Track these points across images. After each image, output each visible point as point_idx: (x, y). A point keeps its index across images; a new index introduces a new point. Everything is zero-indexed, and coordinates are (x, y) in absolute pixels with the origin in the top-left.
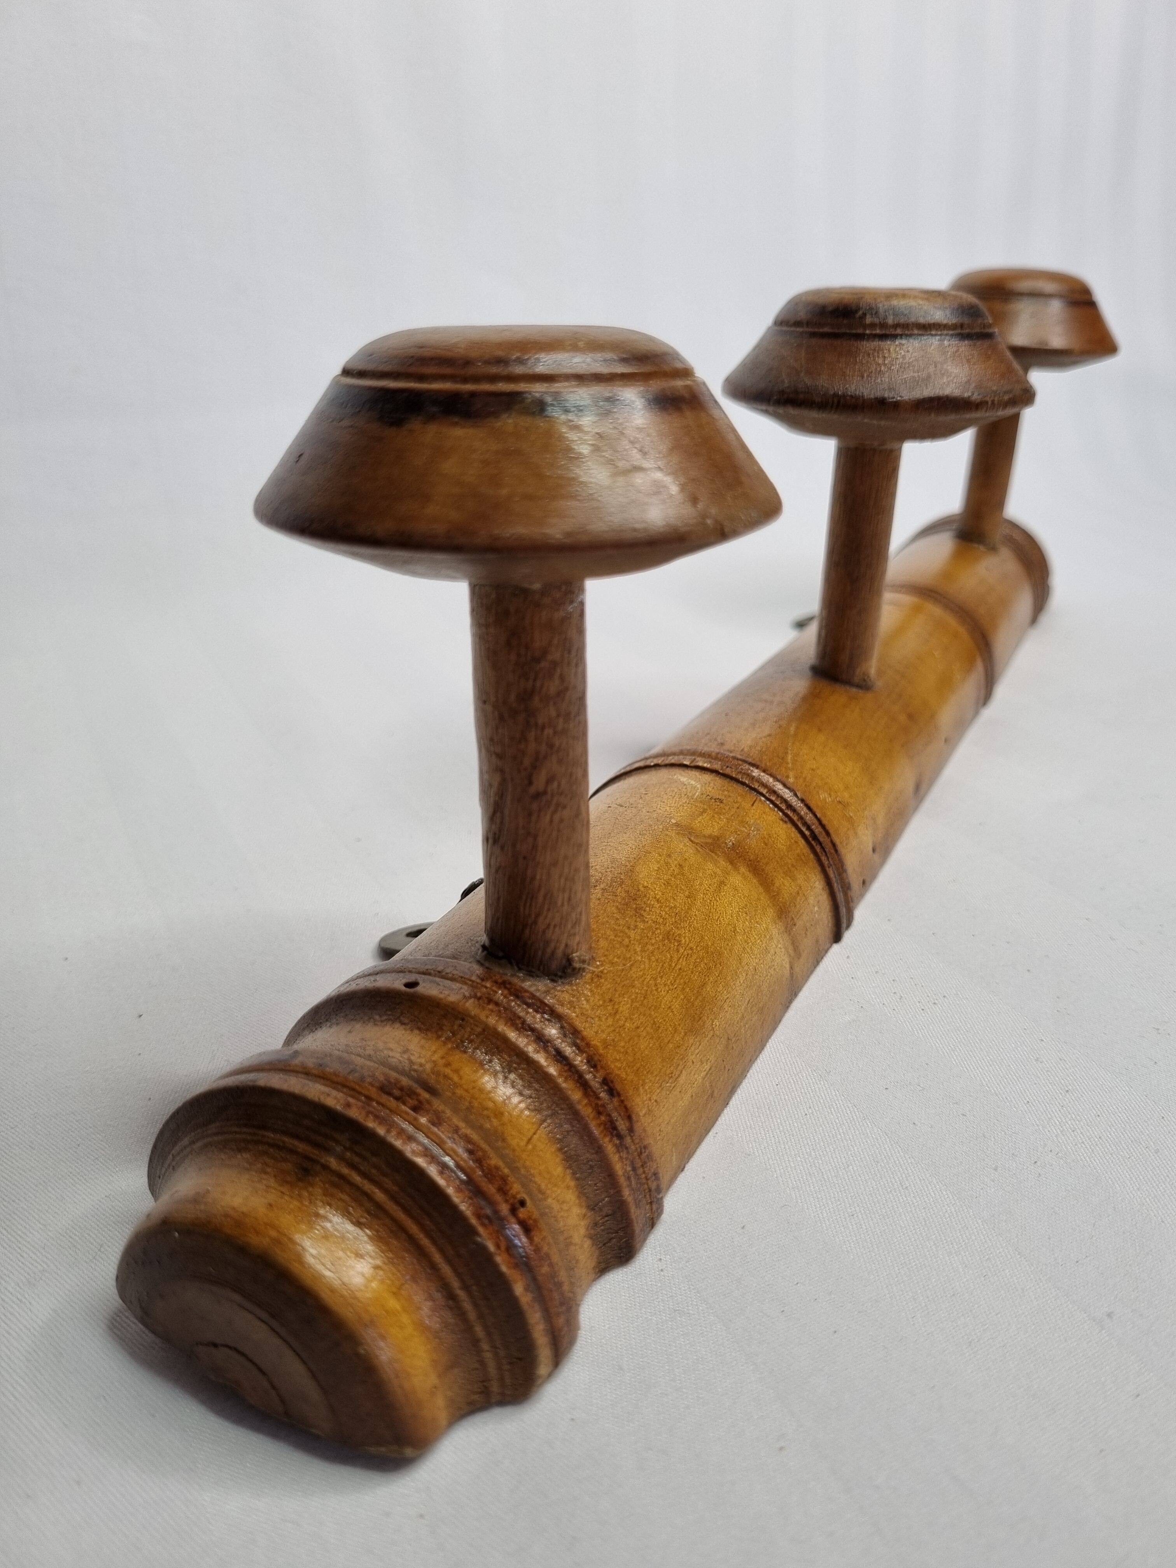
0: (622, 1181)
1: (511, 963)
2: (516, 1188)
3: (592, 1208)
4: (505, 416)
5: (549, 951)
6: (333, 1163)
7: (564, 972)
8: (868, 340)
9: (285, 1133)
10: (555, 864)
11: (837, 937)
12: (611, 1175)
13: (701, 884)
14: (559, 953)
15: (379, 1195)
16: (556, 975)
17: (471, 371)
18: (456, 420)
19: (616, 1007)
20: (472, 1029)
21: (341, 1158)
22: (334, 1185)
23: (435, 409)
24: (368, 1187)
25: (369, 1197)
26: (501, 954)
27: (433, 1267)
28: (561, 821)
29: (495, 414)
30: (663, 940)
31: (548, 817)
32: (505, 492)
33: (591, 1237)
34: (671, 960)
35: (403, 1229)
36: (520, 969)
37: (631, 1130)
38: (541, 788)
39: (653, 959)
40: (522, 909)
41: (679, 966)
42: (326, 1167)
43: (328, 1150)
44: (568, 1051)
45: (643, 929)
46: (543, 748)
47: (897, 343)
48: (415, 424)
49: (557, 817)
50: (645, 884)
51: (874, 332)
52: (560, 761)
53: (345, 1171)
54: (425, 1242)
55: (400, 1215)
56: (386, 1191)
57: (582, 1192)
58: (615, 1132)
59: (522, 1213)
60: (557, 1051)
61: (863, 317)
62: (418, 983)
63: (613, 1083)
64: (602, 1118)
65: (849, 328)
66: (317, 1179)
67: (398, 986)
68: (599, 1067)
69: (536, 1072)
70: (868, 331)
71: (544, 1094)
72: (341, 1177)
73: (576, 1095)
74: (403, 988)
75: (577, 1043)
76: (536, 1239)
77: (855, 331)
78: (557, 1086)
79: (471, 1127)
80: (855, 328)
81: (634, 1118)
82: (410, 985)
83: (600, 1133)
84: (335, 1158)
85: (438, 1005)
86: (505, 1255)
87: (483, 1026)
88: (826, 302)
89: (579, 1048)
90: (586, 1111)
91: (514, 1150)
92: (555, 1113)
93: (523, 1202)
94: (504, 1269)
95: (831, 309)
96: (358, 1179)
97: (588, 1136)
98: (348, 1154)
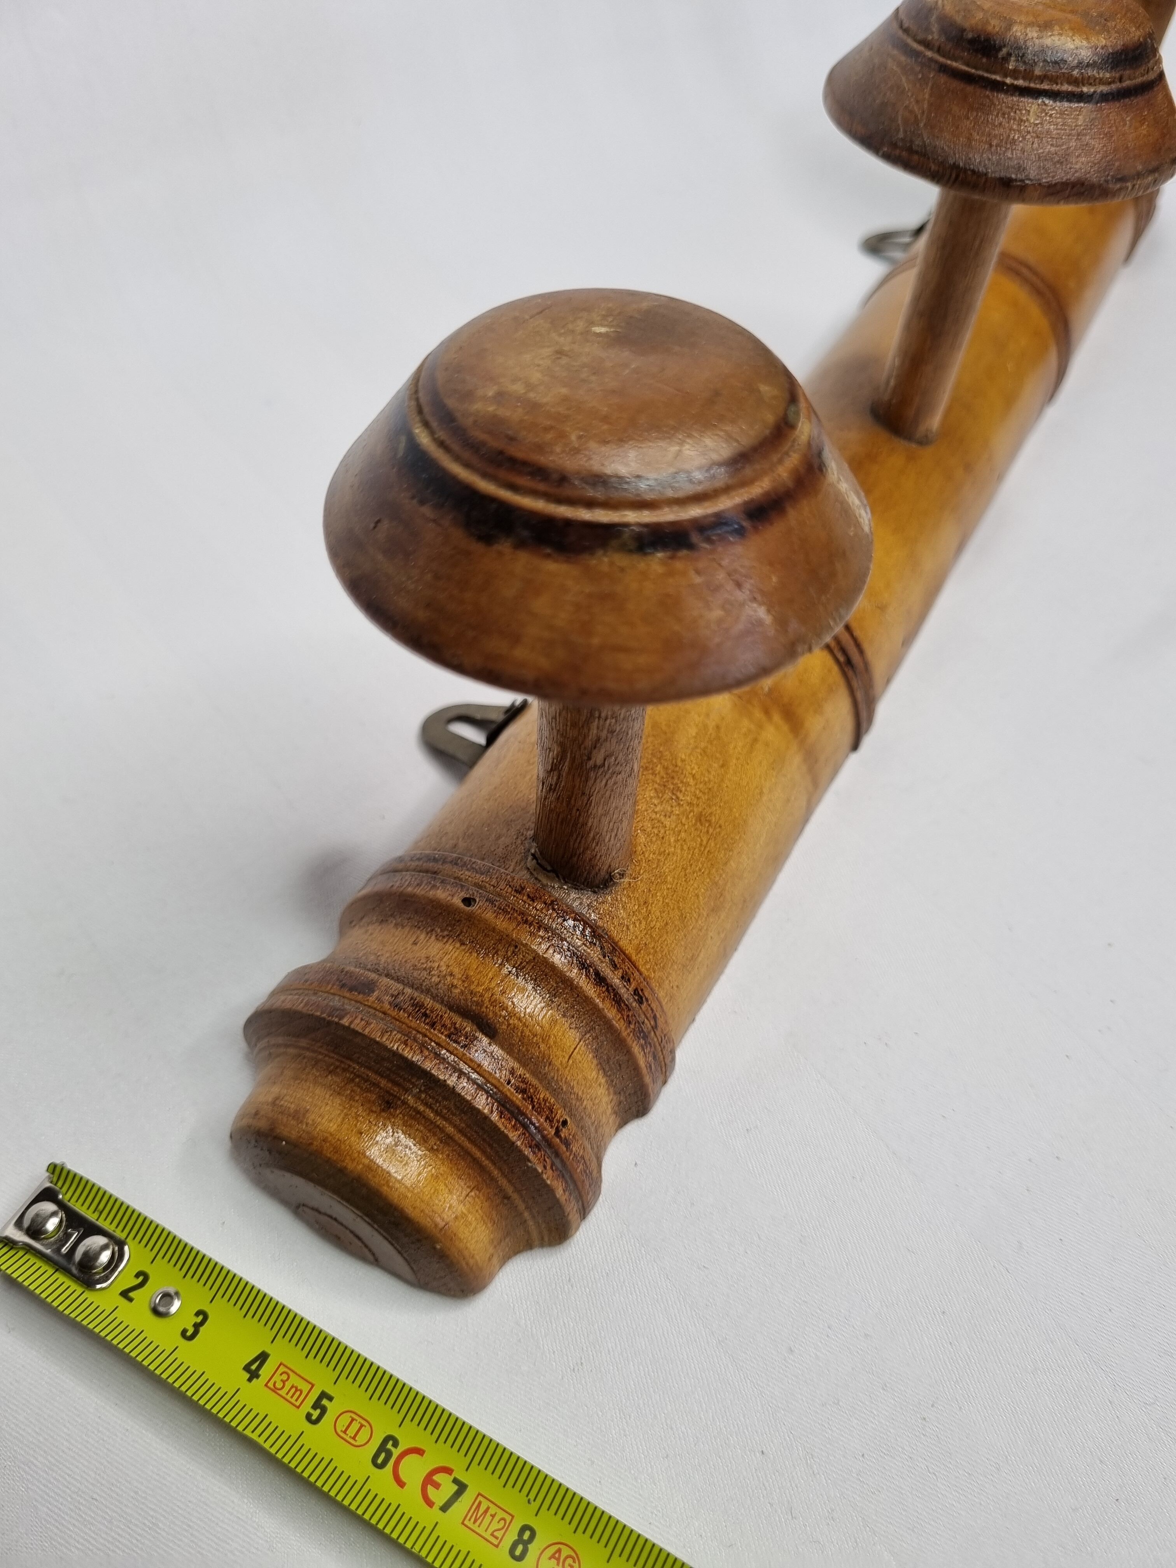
0: (645, 1071)
1: (558, 877)
2: (561, 1114)
3: (617, 1093)
4: (600, 552)
5: (593, 873)
6: (411, 1100)
7: (605, 885)
8: (1006, 92)
9: (369, 1068)
10: (606, 814)
11: (855, 746)
12: (636, 1068)
13: (735, 748)
14: (603, 873)
15: (450, 1130)
16: (598, 887)
17: (567, 491)
18: (548, 551)
19: (650, 907)
20: (524, 956)
21: (417, 1097)
22: (412, 1118)
23: (525, 533)
24: (440, 1121)
25: (442, 1130)
26: (549, 868)
27: (493, 1179)
28: (615, 783)
29: (590, 550)
30: (696, 824)
31: (604, 782)
32: (596, 641)
33: (615, 1113)
34: (701, 845)
35: (468, 1153)
36: (566, 883)
37: (655, 1028)
38: (599, 762)
39: (685, 847)
40: (572, 843)
41: (708, 849)
42: (404, 1103)
43: (406, 1090)
44: (606, 970)
45: (678, 815)
46: (604, 734)
47: (1040, 101)
48: (505, 546)
49: (611, 783)
50: (683, 757)
51: (1016, 82)
52: (619, 742)
53: (421, 1108)
54: (486, 1162)
55: (467, 1144)
56: (455, 1126)
57: (610, 1083)
58: (642, 1034)
59: (564, 1133)
60: (597, 973)
61: (1006, 59)
62: (475, 900)
63: (642, 990)
64: (632, 1026)
65: (987, 71)
66: (398, 1112)
67: (457, 901)
68: (632, 980)
69: (578, 996)
70: (1008, 81)
71: (584, 1014)
72: (418, 1112)
73: (611, 1013)
74: (462, 905)
75: (614, 961)
76: (574, 1149)
77: (994, 77)
78: (595, 1007)
79: (524, 1065)
80: (994, 73)
81: (658, 1015)
82: (467, 901)
83: (629, 1040)
84: (412, 1097)
85: (494, 930)
86: (550, 1172)
87: (534, 955)
88: (967, 25)
89: (616, 965)
90: (619, 1024)
91: (558, 1070)
92: (593, 1028)
93: (565, 1123)
94: (549, 1182)
95: (970, 36)
96: (432, 1115)
97: (620, 1043)
98: (423, 1096)
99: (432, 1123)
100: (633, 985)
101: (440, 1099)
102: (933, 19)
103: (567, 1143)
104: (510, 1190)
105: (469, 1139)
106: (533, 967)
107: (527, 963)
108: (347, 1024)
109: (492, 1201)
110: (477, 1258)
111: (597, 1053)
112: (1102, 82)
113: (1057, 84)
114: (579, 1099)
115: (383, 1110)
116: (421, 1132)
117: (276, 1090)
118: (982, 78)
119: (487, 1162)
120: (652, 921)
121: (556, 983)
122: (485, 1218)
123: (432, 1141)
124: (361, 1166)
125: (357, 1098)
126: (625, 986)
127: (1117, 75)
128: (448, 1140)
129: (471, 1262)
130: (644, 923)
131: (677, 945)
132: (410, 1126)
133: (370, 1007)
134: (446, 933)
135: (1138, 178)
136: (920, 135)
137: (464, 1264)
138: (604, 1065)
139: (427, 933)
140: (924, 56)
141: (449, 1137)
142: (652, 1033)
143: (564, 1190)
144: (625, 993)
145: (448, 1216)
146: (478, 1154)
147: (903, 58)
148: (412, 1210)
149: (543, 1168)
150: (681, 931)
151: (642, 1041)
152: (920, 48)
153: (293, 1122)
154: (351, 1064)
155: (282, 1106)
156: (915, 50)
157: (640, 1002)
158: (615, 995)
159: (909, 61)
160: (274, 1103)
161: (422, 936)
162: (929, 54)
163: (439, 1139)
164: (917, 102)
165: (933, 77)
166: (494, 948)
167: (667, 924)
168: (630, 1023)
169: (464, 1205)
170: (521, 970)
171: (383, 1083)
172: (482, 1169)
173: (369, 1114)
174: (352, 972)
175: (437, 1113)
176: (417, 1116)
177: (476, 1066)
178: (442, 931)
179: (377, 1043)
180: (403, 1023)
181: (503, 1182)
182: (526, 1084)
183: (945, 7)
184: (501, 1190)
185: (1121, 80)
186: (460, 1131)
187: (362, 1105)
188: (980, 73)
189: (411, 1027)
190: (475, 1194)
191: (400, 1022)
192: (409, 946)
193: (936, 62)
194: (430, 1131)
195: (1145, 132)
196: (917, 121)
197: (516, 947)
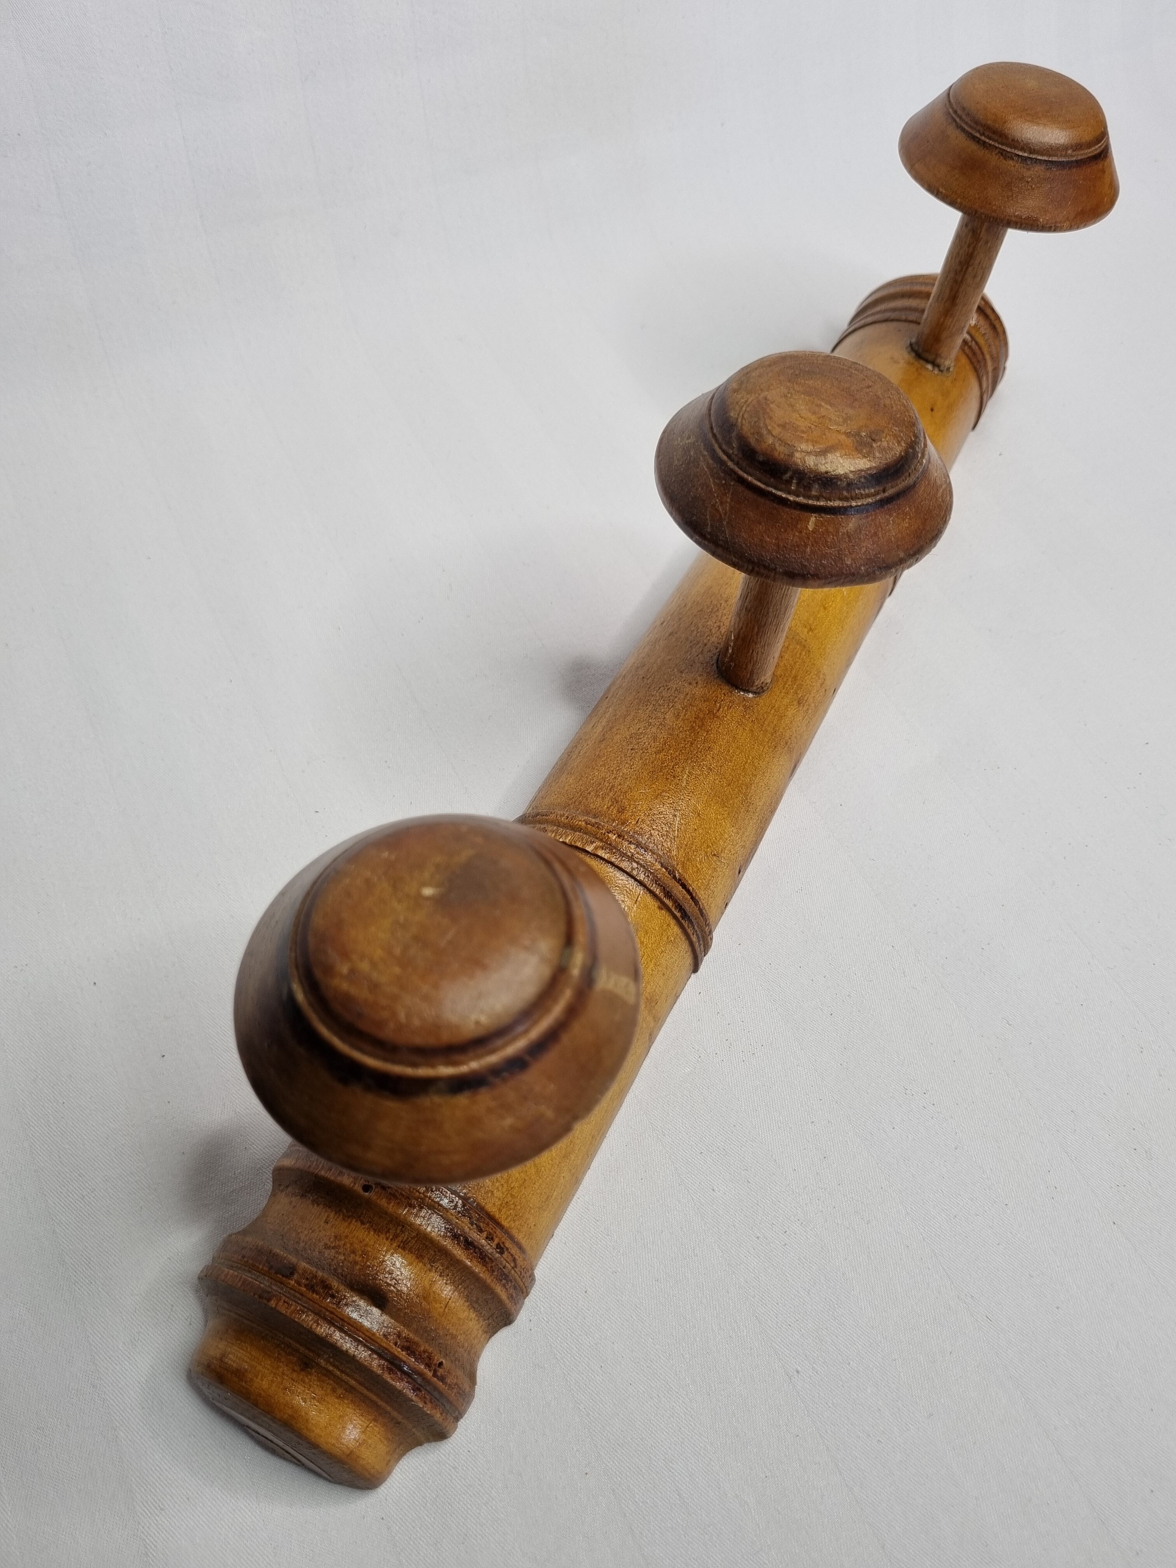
0: (506, 1300)
2: (438, 1357)
4: (423, 1095)
6: (322, 1362)
8: (790, 507)
9: (291, 1338)
11: (695, 969)
12: (500, 1301)
15: (353, 1382)
17: (398, 1057)
18: (387, 1094)
20: (409, 1233)
21: (327, 1361)
22: (324, 1376)
23: (371, 1081)
24: (344, 1377)
25: (347, 1383)
27: (387, 1412)
29: (416, 1094)
35: (367, 1397)
37: (515, 1267)
42: (318, 1364)
43: (320, 1357)
44: (474, 1235)
47: (817, 514)
48: (357, 1088)
51: (798, 500)
53: (331, 1368)
54: (380, 1403)
55: (366, 1392)
56: (356, 1380)
57: (479, 1314)
58: (504, 1277)
59: (440, 1372)
60: (466, 1240)
61: (789, 482)
62: (372, 1187)
63: (503, 1243)
64: (496, 1273)
65: (775, 488)
66: (313, 1370)
67: (358, 1188)
68: (494, 1237)
69: (451, 1260)
70: (791, 498)
71: (457, 1272)
72: (328, 1371)
73: (477, 1269)
74: (362, 1192)
75: (480, 1227)
76: (449, 1381)
77: (779, 493)
78: (466, 1267)
79: (407, 1325)
80: (781, 490)
81: (517, 1257)
82: (366, 1188)
83: (493, 1285)
84: (324, 1360)
85: (386, 1213)
86: (429, 1405)
87: (416, 1232)
88: (758, 448)
89: (481, 1229)
90: (484, 1275)
91: (436, 1320)
92: (464, 1281)
93: (441, 1364)
94: (428, 1412)
95: (761, 459)
96: (338, 1373)
97: (486, 1288)
98: (332, 1360)
99: (339, 1378)
100: (496, 1241)
101: (344, 1363)
102: (734, 434)
103: (442, 1379)
104: (400, 1418)
105: (367, 1388)
106: (416, 1241)
107: (412, 1238)
108: (274, 1306)
109: (387, 1427)
110: (377, 1467)
111: (468, 1298)
112: (868, 496)
113: (831, 501)
114: (454, 1337)
115: (302, 1370)
116: (331, 1385)
117: (222, 1345)
118: (771, 493)
119: (382, 1402)
120: (512, 1182)
121: (435, 1252)
122: (382, 1439)
123: (340, 1391)
124: (287, 1415)
125: (283, 1360)
126: (489, 1244)
127: (881, 488)
128: (351, 1389)
129: (372, 1471)
130: (505, 1186)
131: (533, 1194)
132: (323, 1381)
133: (291, 1289)
134: (350, 1214)
135: (901, 563)
136: (724, 532)
137: (366, 1474)
138: (473, 1304)
139: (336, 1213)
140: (727, 466)
141: (352, 1387)
142: (513, 1271)
143: (441, 1414)
144: (488, 1247)
145: (352, 1445)
146: (374, 1398)
147: (711, 462)
148: (325, 1445)
149: (423, 1404)
150: (536, 1183)
151: (504, 1281)
152: (725, 458)
153: (235, 1379)
154: (278, 1333)
155: (226, 1363)
156: (720, 458)
157: (502, 1253)
158: (481, 1254)
159: (715, 465)
160: (221, 1360)
161: (332, 1215)
162: (730, 464)
163: (344, 1389)
164: (721, 503)
165: (733, 485)
166: (386, 1227)
167: (525, 1180)
168: (493, 1271)
169: (366, 1434)
170: (407, 1244)
171: (302, 1349)
172: (378, 1407)
173: (291, 1373)
174: (278, 1255)
175: (342, 1372)
176: (328, 1374)
177: (370, 1335)
178: (347, 1212)
179: (297, 1322)
180: (316, 1303)
181: (395, 1414)
182: (410, 1342)
183: (743, 427)
184: (393, 1419)
185: (884, 491)
186: (360, 1384)
187: (287, 1366)
188: (770, 489)
189: (321, 1306)
190: (374, 1425)
191: (314, 1302)
192: (322, 1224)
193: (735, 473)
194: (337, 1384)
195: (907, 525)
196: (721, 520)
197: (403, 1227)
